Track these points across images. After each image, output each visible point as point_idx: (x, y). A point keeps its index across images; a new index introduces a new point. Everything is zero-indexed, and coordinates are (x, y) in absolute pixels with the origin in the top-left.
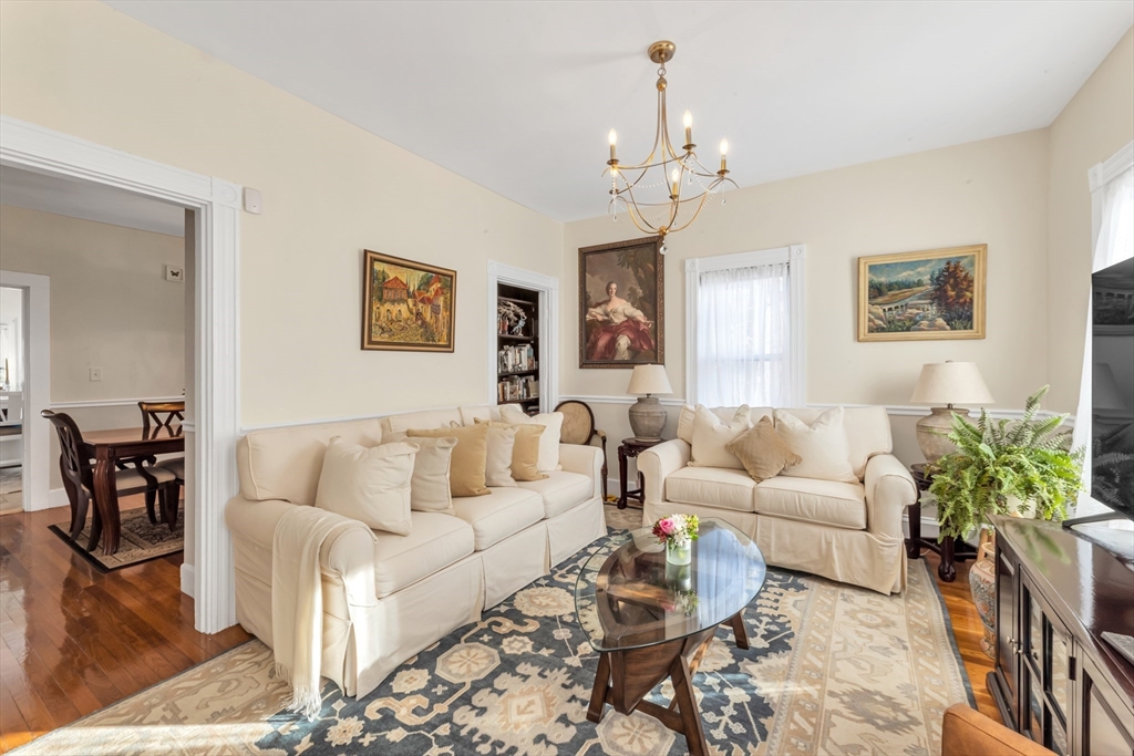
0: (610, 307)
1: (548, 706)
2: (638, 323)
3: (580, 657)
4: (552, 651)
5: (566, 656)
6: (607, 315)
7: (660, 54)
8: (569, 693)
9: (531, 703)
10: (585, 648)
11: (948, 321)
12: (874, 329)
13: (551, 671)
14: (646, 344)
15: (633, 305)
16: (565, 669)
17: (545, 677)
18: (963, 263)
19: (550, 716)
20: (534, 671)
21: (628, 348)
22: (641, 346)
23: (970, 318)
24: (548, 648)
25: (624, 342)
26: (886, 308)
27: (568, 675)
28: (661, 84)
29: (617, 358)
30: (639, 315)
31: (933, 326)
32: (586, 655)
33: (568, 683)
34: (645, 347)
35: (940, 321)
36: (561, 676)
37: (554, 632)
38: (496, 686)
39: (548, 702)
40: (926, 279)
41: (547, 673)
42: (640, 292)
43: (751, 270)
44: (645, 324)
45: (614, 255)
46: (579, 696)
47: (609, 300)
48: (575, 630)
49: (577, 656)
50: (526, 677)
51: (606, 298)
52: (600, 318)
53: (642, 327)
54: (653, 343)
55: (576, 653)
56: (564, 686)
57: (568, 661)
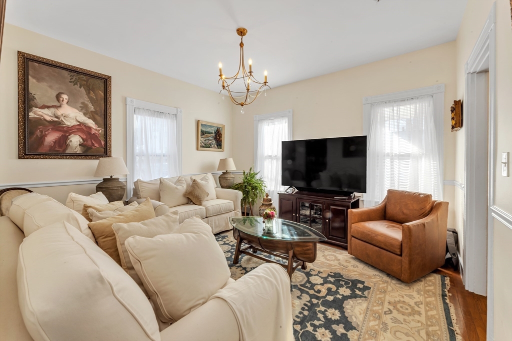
0: (60, 112)
2: (90, 128)
6: (57, 117)
7: (241, 32)
11: (217, 146)
12: (202, 147)
14: (97, 143)
15: (85, 114)
18: (220, 129)
21: (80, 145)
22: (93, 145)
23: (221, 145)
25: (75, 141)
26: (205, 139)
28: (242, 45)
29: (67, 152)
30: (91, 123)
31: (214, 147)
34: (96, 145)
35: (216, 146)
40: (213, 132)
42: (92, 108)
43: (160, 114)
44: (96, 130)
45: (65, 73)
47: (60, 106)
51: (57, 104)
52: (48, 118)
53: (93, 132)
54: (103, 143)
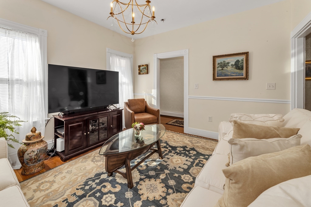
1: (172, 161)
3: (165, 173)
4: (174, 175)
5: (169, 173)
8: (167, 163)
9: (176, 162)
10: (163, 176)
13: (173, 169)
16: (169, 169)
17: (174, 167)
19: (171, 160)
20: (178, 169)
24: (176, 177)
27: (168, 167)
32: (163, 173)
33: (168, 166)
36: (170, 167)
37: (175, 184)
38: (187, 166)
39: (172, 162)
41: (174, 168)
46: (165, 163)
48: (167, 185)
49: (166, 173)
50: (180, 167)
55: (166, 174)
56: (169, 165)
57: (168, 172)
